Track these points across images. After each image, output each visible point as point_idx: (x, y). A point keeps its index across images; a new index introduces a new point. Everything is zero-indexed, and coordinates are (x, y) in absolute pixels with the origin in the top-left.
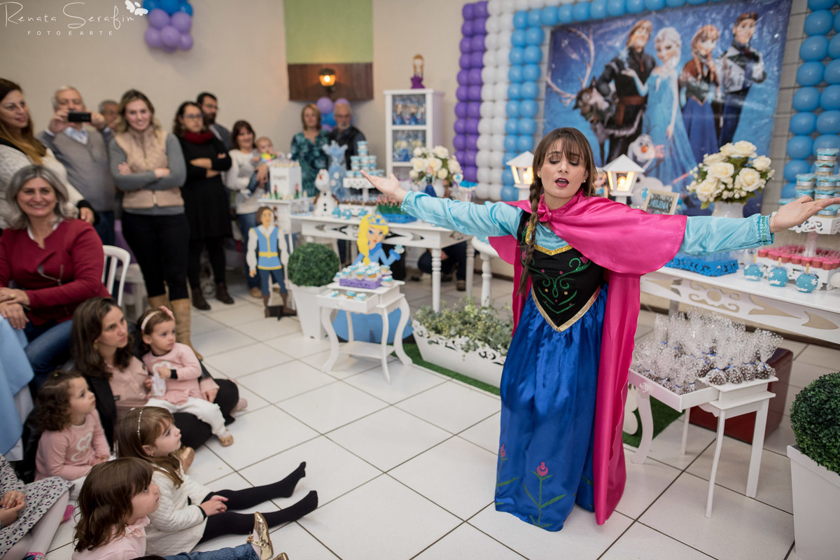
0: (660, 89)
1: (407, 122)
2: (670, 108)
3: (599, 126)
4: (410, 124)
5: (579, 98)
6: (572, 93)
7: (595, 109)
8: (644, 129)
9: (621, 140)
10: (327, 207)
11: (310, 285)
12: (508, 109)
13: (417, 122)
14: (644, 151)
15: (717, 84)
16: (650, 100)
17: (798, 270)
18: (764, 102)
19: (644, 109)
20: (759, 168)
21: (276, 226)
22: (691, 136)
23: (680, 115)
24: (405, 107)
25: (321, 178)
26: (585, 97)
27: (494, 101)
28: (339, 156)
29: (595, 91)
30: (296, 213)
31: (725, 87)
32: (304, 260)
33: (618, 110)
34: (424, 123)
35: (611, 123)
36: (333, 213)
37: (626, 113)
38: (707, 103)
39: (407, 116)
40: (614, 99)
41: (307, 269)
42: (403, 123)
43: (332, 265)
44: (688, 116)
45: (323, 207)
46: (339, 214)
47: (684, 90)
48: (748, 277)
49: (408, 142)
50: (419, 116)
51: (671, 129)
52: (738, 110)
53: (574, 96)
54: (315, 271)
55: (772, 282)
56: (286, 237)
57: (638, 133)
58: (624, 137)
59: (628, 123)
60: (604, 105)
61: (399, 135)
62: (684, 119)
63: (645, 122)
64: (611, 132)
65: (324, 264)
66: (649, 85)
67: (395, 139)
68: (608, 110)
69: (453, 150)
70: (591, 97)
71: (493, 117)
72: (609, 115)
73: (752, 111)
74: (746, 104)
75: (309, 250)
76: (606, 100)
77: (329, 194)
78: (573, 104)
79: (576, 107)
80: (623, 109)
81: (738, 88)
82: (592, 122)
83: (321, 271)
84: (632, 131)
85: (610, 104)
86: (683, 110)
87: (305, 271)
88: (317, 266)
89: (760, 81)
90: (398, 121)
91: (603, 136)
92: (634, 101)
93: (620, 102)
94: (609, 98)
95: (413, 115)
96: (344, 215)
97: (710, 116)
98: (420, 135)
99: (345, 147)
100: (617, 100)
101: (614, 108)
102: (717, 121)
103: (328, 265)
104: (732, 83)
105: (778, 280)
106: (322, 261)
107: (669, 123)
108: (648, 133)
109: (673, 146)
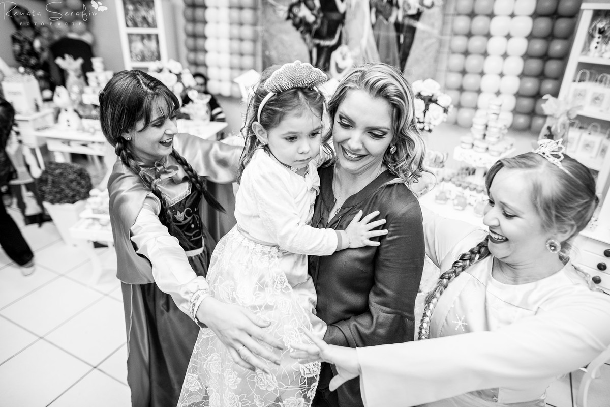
0: (355, 7)
1: (139, 24)
2: (363, 24)
3: (307, 36)
4: (142, 27)
5: (290, 10)
6: (284, 5)
7: (303, 22)
8: (343, 41)
9: (326, 49)
10: (70, 123)
11: (64, 203)
12: (230, 17)
13: (149, 25)
14: (343, 58)
15: (398, 7)
16: (348, 17)
17: (474, 196)
18: (432, 25)
19: (343, 24)
20: (443, 106)
21: (20, 142)
22: (380, 50)
23: (371, 31)
24: (136, 10)
25: (59, 96)
26: (295, 10)
27: (217, 8)
28: (76, 71)
29: (303, 5)
30: (38, 130)
31: (405, 11)
32: (54, 182)
33: (322, 23)
34: (154, 26)
35: (318, 35)
36: (78, 130)
37: (329, 26)
38: (391, 22)
39: (139, 20)
40: (318, 13)
41: (57, 190)
42: (135, 25)
43: (83, 182)
44: (377, 32)
45: (66, 123)
46: (83, 129)
47: (374, 10)
48: (438, 201)
49: (143, 44)
50: (150, 20)
51: (364, 42)
52: (413, 30)
53: (286, 8)
54: (67, 191)
55: (457, 207)
56: (33, 151)
57: (339, 44)
58: (328, 47)
59: (331, 34)
60: (311, 18)
61: (134, 38)
62: (374, 35)
63: (344, 35)
64: (317, 41)
65: (74, 184)
66: (347, 4)
67: (130, 41)
68: (315, 22)
69: (186, 64)
70: (300, 10)
71: (217, 23)
72: (315, 27)
73: (424, 32)
74: (419, 25)
75: (58, 171)
76: (313, 14)
77: (70, 110)
78: (286, 15)
79: (288, 18)
80: (326, 22)
81: (413, 11)
82: (302, 32)
83: (73, 190)
84: (333, 42)
85: (316, 17)
86: (373, 27)
87: (57, 193)
88: (68, 187)
89: (429, 8)
90: (130, 23)
91: (311, 45)
92: (335, 16)
93: (324, 17)
94: (315, 12)
95: (145, 19)
96: (88, 132)
97: (393, 34)
98: (153, 37)
99: (80, 61)
100: (321, 15)
101: (319, 21)
102: (398, 38)
103: (79, 183)
104: (410, 8)
105: (461, 206)
106: (72, 181)
107: (362, 37)
108: (347, 44)
109: (365, 57)
